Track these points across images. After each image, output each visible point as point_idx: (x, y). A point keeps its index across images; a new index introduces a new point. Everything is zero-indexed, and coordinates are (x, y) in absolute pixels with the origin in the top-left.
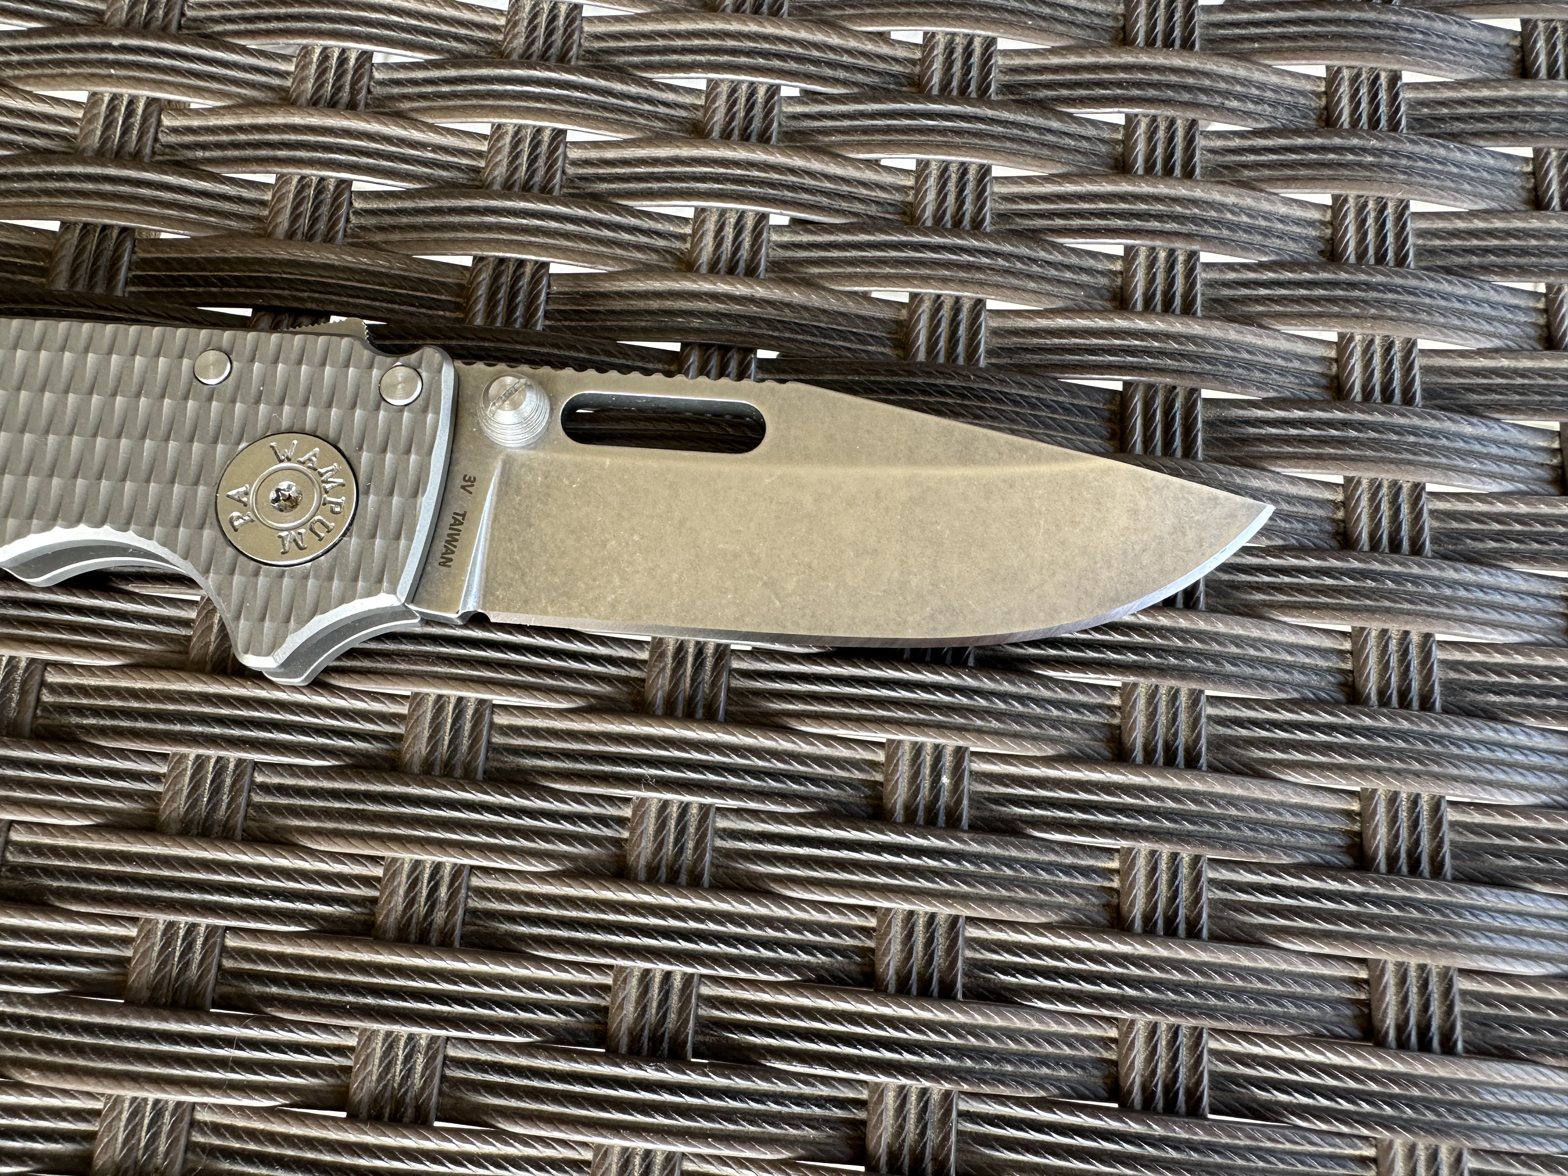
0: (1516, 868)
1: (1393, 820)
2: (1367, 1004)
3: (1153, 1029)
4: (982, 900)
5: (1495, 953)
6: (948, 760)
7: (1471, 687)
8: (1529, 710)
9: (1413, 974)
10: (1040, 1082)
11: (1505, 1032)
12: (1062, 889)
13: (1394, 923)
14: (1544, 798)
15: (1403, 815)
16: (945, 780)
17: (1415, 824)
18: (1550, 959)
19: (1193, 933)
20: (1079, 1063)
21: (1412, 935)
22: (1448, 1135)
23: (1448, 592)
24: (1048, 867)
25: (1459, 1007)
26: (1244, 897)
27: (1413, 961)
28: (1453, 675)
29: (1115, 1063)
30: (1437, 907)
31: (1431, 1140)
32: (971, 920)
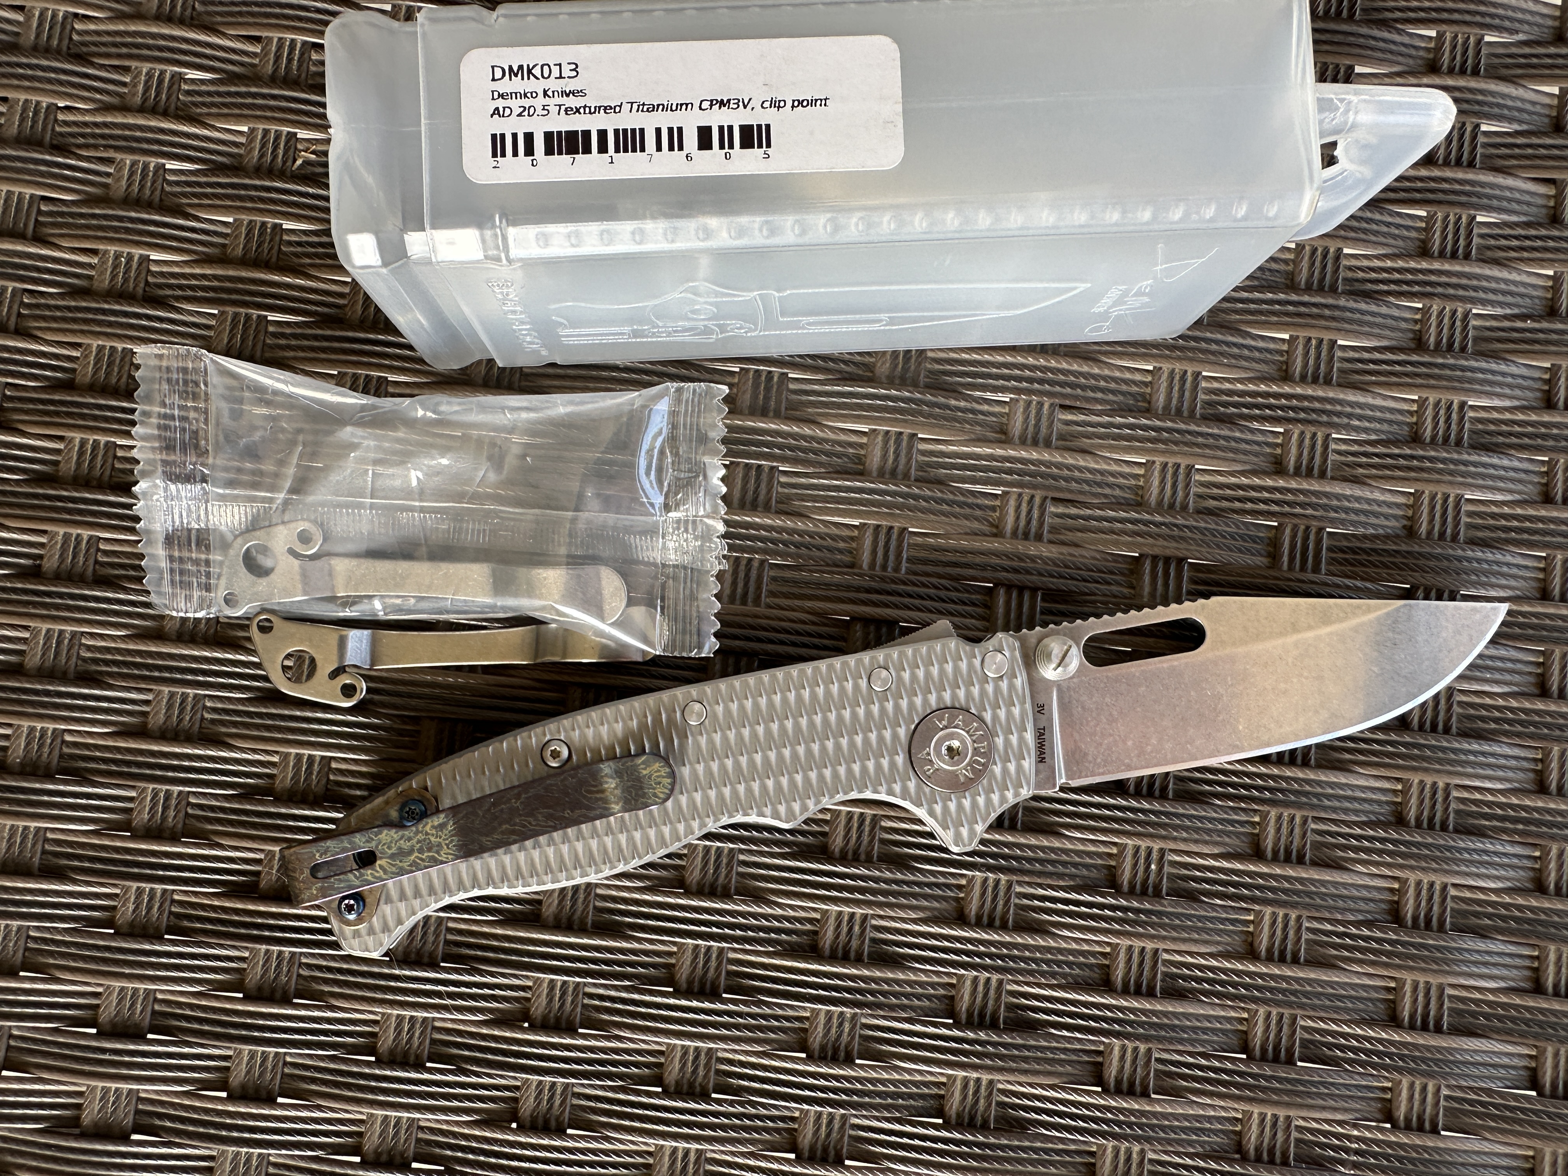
0: (1487, 925)
1: (1418, 894)
2: (1393, 1002)
3: (1268, 1015)
4: (1174, 939)
5: (1471, 975)
6: (1155, 855)
7: (1471, 814)
8: (1505, 831)
9: (1421, 985)
10: (1202, 1043)
11: (1471, 1020)
12: (1219, 932)
13: (1412, 957)
14: (1509, 884)
15: (1424, 892)
16: (1153, 867)
17: (1430, 898)
18: (1502, 978)
19: (1295, 961)
20: (1224, 1032)
21: (1423, 965)
22: (1433, 1077)
23: (1463, 757)
24: (1211, 919)
25: (1447, 1004)
26: (1325, 939)
27: (1422, 979)
28: (1462, 807)
29: (1245, 1032)
30: (1438, 948)
31: (1424, 1080)
32: (1166, 951)
